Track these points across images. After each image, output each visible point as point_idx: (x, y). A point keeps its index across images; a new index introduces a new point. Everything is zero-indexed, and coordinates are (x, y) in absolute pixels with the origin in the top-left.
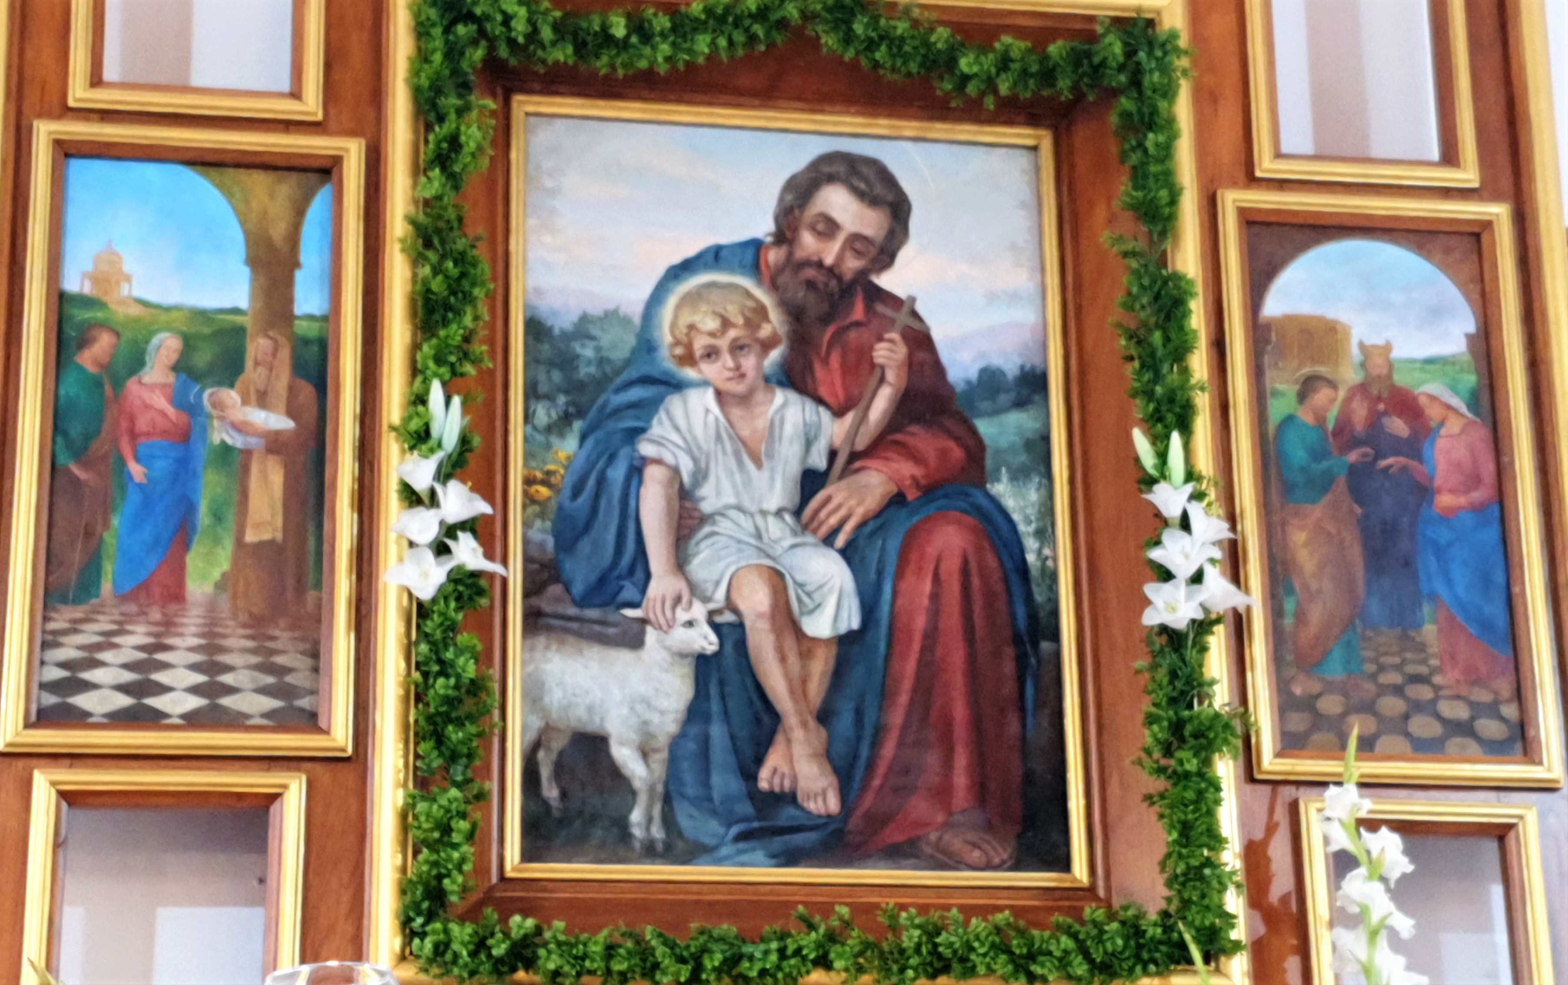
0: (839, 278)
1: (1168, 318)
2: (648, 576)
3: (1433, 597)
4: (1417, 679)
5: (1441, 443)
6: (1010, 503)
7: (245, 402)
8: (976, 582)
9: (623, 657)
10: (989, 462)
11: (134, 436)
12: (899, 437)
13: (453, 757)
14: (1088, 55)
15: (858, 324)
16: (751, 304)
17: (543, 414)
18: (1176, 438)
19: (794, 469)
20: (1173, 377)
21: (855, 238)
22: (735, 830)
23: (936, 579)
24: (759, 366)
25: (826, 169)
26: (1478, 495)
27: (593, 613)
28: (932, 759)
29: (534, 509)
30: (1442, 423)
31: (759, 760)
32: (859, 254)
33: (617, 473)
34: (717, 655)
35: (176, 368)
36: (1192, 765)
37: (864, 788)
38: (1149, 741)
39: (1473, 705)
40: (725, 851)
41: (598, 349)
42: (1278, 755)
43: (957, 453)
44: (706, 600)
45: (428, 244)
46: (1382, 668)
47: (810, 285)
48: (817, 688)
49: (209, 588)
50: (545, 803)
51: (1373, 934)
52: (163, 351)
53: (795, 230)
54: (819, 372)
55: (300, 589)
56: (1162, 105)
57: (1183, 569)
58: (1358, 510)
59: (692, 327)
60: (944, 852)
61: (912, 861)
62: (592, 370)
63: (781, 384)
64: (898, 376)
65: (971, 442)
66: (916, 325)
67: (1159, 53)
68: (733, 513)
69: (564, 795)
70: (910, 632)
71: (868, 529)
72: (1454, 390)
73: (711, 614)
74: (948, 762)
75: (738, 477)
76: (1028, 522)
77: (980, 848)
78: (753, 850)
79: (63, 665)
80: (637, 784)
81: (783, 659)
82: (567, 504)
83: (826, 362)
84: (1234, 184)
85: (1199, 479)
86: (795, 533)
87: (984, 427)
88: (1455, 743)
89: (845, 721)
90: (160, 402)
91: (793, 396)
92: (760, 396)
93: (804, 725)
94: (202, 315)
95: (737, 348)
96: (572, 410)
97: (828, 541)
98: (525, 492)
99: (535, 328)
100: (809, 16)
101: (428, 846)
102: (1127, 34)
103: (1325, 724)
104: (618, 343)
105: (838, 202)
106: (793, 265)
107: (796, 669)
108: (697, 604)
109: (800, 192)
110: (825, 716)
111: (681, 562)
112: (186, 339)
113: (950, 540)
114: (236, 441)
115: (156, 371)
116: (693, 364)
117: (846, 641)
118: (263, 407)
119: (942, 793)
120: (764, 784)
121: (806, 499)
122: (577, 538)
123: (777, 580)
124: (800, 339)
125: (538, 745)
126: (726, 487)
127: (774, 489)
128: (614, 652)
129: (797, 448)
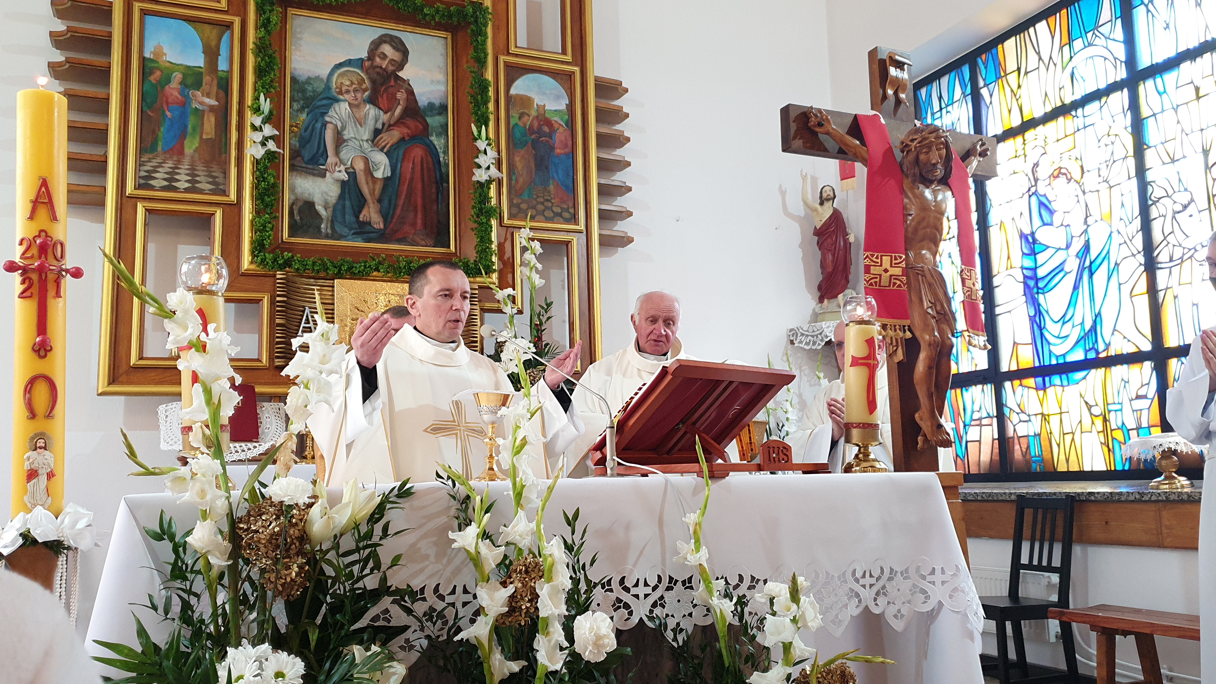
0: (387, 72)
1: (483, 92)
2: (327, 157)
3: (553, 178)
4: (547, 200)
5: (557, 134)
6: (436, 143)
7: (203, 95)
8: (425, 165)
9: (320, 180)
10: (430, 130)
11: (167, 103)
12: (403, 121)
13: (267, 206)
14: (463, 12)
15: (392, 86)
16: (360, 78)
17: (296, 106)
18: (483, 126)
19: (372, 128)
20: (484, 110)
21: (392, 60)
22: (352, 232)
23: (414, 163)
24: (362, 97)
25: (384, 39)
26: (567, 150)
27: (310, 166)
28: (411, 215)
29: (292, 134)
30: (558, 129)
31: (360, 212)
32: (393, 65)
33: (319, 125)
34: (348, 181)
35: (180, 83)
36: (484, 221)
37: (391, 222)
38: (473, 213)
40: (349, 237)
41: (313, 88)
42: (508, 219)
43: (421, 127)
44: (345, 165)
45: (260, 52)
46: (538, 197)
47: (378, 73)
48: (377, 192)
49: (192, 151)
50: (296, 221)
51: (531, 269)
52: (177, 78)
53: (374, 57)
54: (380, 100)
55: (220, 154)
56: (483, 28)
57: (484, 166)
58: (534, 152)
59: (342, 83)
60: (414, 241)
61: (404, 243)
62: (311, 94)
63: (368, 102)
64: (404, 103)
65: (424, 124)
66: (409, 88)
67: (483, 13)
68: (353, 140)
69: (301, 219)
70: (406, 178)
71: (393, 148)
72: (562, 120)
73: (346, 169)
74: (416, 216)
75: (355, 129)
76: (441, 149)
77: (425, 240)
78: (358, 237)
79: (146, 171)
80: (323, 217)
81: (368, 183)
82: (303, 134)
83: (382, 97)
84: (503, 55)
85: (490, 139)
86: (372, 147)
87: (429, 120)
88: (556, 218)
89: (386, 202)
90: (176, 94)
91: (372, 106)
92: (362, 106)
93: (374, 203)
94: (189, 67)
95: (355, 91)
97: (382, 150)
98: (290, 129)
99: (294, 80)
101: (259, 231)
102: (474, 6)
103: (522, 211)
104: (319, 86)
105: (387, 49)
106: (373, 67)
107: (371, 187)
108: (342, 166)
109: (375, 45)
110: (380, 201)
111: (337, 153)
112: (184, 75)
113: (418, 152)
114: (200, 107)
115: (175, 84)
116: (342, 94)
117: (386, 180)
118: (208, 97)
119: (414, 225)
120: (361, 219)
121: (375, 137)
122: (306, 144)
123: (366, 160)
124: (374, 90)
125: (293, 204)
126: (351, 132)
127: (366, 134)
128: (317, 178)
129: (374, 121)
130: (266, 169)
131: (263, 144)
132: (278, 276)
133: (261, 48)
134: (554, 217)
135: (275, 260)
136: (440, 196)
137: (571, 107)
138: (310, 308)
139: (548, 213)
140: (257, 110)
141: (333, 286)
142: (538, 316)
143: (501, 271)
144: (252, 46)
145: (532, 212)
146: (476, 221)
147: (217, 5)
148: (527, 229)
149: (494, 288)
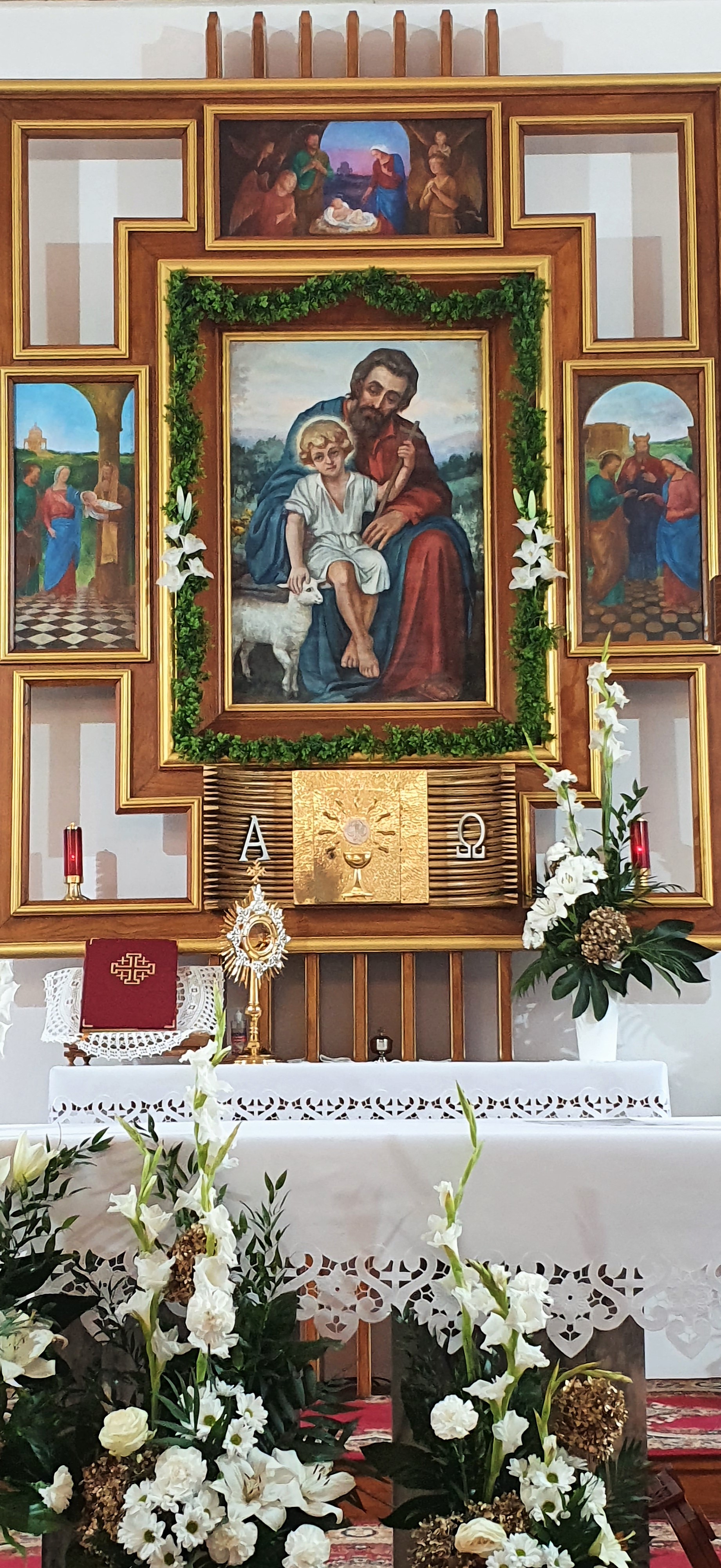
0: (382, 415)
1: (531, 432)
2: (290, 568)
3: (664, 563)
4: (652, 604)
5: (672, 484)
6: (463, 523)
7: (99, 497)
8: (446, 564)
9: (280, 606)
10: (453, 504)
11: (50, 516)
12: (409, 493)
13: (192, 662)
15: (390, 437)
16: (339, 430)
17: (240, 492)
18: (532, 493)
19: (360, 512)
20: (534, 462)
21: (391, 392)
22: (330, 686)
23: (426, 563)
24: (343, 462)
25: (377, 358)
26: (688, 510)
27: (264, 587)
28: (423, 650)
30: (673, 474)
31: (342, 653)
32: (391, 401)
33: (275, 519)
34: (322, 604)
35: (68, 482)
36: (531, 655)
37: (390, 665)
38: (513, 642)
39: (678, 615)
40: (325, 696)
41: (265, 458)
42: (579, 645)
43: (438, 500)
44: (318, 578)
45: (177, 419)
46: (636, 600)
47: (368, 418)
48: (368, 619)
49: (86, 585)
50: (244, 676)
52: (61, 476)
53: (362, 391)
54: (371, 463)
55: (126, 585)
57: (531, 561)
58: (628, 521)
59: (310, 444)
60: (429, 694)
61: (412, 698)
62: (263, 468)
63: (353, 471)
64: (410, 462)
65: (445, 494)
66: (419, 436)
67: (532, 293)
68: (329, 536)
69: (252, 673)
70: (414, 588)
71: (394, 540)
72: (680, 457)
73: (319, 585)
74: (431, 651)
75: (332, 518)
76: (472, 533)
77: (444, 691)
78: (338, 695)
79: (24, 623)
80: (285, 666)
81: (353, 605)
82: (252, 534)
83: (375, 458)
84: (573, 358)
85: (544, 512)
86: (359, 544)
87: (451, 486)
88: (668, 635)
89: (382, 633)
90: (61, 499)
91: (358, 475)
92: (343, 476)
93: (363, 635)
94: (78, 455)
95: (331, 453)
96: (254, 489)
97: (375, 547)
98: (232, 530)
99: (236, 449)
100: (358, 287)
101: (182, 703)
102: (519, 283)
103: (605, 628)
104: (275, 454)
105: (382, 375)
106: (360, 409)
107: (359, 610)
108: (312, 580)
109: (364, 370)
110: (372, 631)
111: (305, 560)
112: (72, 468)
113: (433, 544)
114: (95, 516)
116: (311, 462)
117: (383, 595)
118: (107, 499)
119: (427, 665)
120: (344, 665)
121: (364, 527)
122: (258, 551)
123: (350, 567)
124: (363, 447)
125: (239, 650)
126: (327, 523)
127: (349, 523)
128: (274, 605)
129: (361, 502)
130: (189, 604)
131: (183, 566)
132: (206, 774)
133: (178, 412)
134: (665, 631)
135: (203, 747)
136: (470, 614)
137: (696, 432)
138: (259, 816)
139: (652, 627)
140: (174, 514)
141: (290, 780)
142: (619, 816)
143: (565, 736)
144: (165, 411)
145: (623, 627)
146: (520, 656)
147: (114, 351)
148: (604, 664)
149: (545, 767)
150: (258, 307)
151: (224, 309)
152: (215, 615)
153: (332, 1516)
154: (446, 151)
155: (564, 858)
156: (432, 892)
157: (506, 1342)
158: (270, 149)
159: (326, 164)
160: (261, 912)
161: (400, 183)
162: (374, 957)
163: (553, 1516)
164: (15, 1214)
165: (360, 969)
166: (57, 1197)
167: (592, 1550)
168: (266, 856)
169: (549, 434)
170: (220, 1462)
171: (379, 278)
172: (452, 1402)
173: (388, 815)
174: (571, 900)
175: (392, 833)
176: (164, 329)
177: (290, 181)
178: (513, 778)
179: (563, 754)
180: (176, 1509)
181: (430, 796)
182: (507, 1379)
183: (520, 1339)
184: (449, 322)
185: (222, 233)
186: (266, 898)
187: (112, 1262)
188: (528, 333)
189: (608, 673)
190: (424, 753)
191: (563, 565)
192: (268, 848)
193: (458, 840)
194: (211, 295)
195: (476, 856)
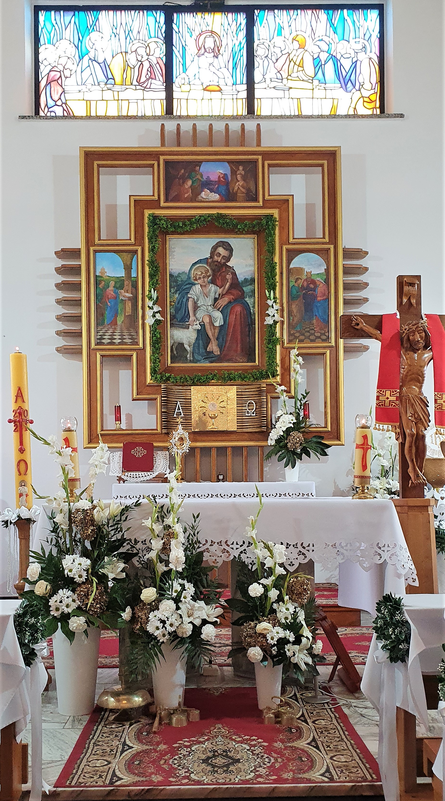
0: (221, 264)
1: (272, 270)
2: (190, 317)
3: (316, 315)
5: (319, 288)
7: (125, 292)
8: (242, 316)
9: (186, 330)
10: (245, 295)
11: (108, 298)
12: (230, 291)
13: (157, 349)
15: (224, 272)
16: (206, 269)
17: (173, 290)
18: (272, 291)
19: (213, 298)
20: (273, 281)
21: (224, 256)
22: (203, 358)
23: (236, 315)
24: (207, 280)
25: (219, 244)
26: (325, 297)
27: (181, 323)
28: (235, 345)
30: (319, 285)
31: (207, 346)
32: (224, 259)
33: (185, 300)
34: (201, 329)
35: (114, 287)
36: (271, 347)
37: (223, 351)
38: (265, 343)
40: (202, 361)
42: (287, 344)
43: (240, 294)
44: (199, 321)
45: (151, 265)
46: (306, 328)
47: (216, 265)
48: (216, 334)
51: (297, 373)
52: (112, 284)
53: (214, 256)
54: (217, 281)
55: (134, 322)
56: (272, 232)
57: (272, 315)
58: (304, 301)
59: (197, 274)
60: (237, 360)
61: (230, 362)
63: (211, 283)
64: (231, 280)
65: (242, 291)
66: (233, 271)
67: (272, 222)
68: (203, 306)
70: (231, 324)
71: (225, 307)
72: (321, 279)
73: (200, 323)
74: (237, 346)
75: (204, 300)
77: (242, 359)
78: (206, 361)
79: (100, 335)
80: (188, 351)
81: (211, 330)
82: (177, 305)
83: (218, 279)
84: (285, 244)
85: (276, 298)
86: (213, 309)
89: (221, 339)
90: (112, 293)
91: (213, 285)
92: (208, 286)
93: (214, 340)
94: (118, 277)
95: (204, 277)
97: (218, 310)
99: (171, 275)
100: (213, 219)
101: (154, 363)
102: (268, 218)
103: (296, 338)
104: (184, 277)
105: (221, 250)
106: (214, 262)
107: (213, 331)
108: (197, 321)
109: (215, 248)
110: (217, 339)
111: (195, 315)
112: (115, 282)
113: (238, 309)
114: (124, 299)
115: (111, 288)
116: (197, 280)
117: (221, 327)
118: (127, 293)
119: (236, 351)
120: (208, 350)
121: (215, 303)
122: (179, 311)
123: (210, 317)
124: (214, 275)
125: (173, 345)
126: (202, 301)
127: (210, 301)
128: (184, 330)
129: (214, 294)
130: (156, 330)
131: (154, 316)
132: (162, 387)
133: (152, 263)
134: (316, 339)
135: (161, 378)
136: (250, 333)
137: (327, 271)
138: (180, 402)
139: (312, 337)
140: (150, 298)
141: (191, 390)
142: (300, 401)
143: (282, 375)
144: (147, 262)
145: (302, 337)
146: (267, 347)
147: (129, 241)
148: (296, 350)
149: (276, 385)
150: (179, 226)
151: (167, 226)
152: (164, 333)
153: (216, 621)
154: (243, 173)
155: (282, 415)
156: (238, 427)
157: (272, 566)
158: (183, 171)
159: (202, 176)
160: (181, 433)
161: (227, 184)
162: (218, 448)
163: (288, 621)
164: (111, 526)
165: (214, 453)
166: (124, 521)
167: (300, 632)
168: (182, 415)
169: (278, 271)
170: (180, 605)
171: (220, 216)
172: (255, 585)
173: (223, 401)
174: (284, 429)
175: (225, 407)
176: (147, 234)
177: (190, 183)
178: (265, 389)
179: (282, 381)
180: (166, 619)
181: (237, 395)
182: (273, 578)
183: (277, 565)
184: (244, 232)
185: (166, 201)
186: (183, 429)
187: (142, 542)
188: (271, 236)
189: (298, 352)
190: (235, 380)
191: (282, 316)
192: (183, 412)
193: (246, 410)
194: (163, 222)
195: (252, 415)
